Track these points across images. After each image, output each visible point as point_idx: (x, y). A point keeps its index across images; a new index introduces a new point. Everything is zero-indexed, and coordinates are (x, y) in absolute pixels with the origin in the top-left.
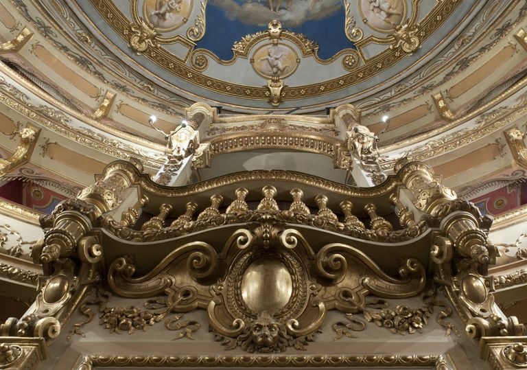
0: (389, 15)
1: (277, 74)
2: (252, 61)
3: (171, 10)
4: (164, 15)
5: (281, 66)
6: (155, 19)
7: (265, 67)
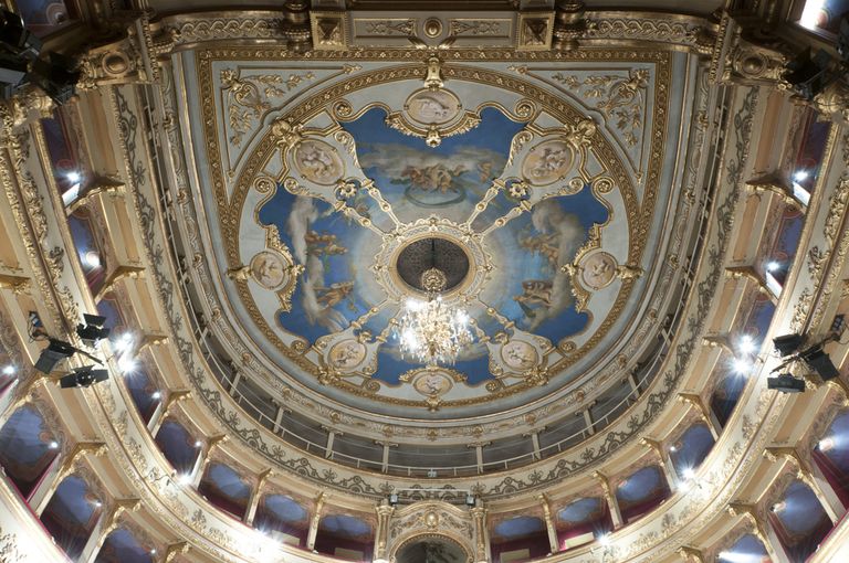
0: (524, 361)
1: (434, 393)
2: (415, 385)
3: (350, 357)
4: (344, 361)
5: (437, 388)
6: (338, 364)
7: (425, 388)
